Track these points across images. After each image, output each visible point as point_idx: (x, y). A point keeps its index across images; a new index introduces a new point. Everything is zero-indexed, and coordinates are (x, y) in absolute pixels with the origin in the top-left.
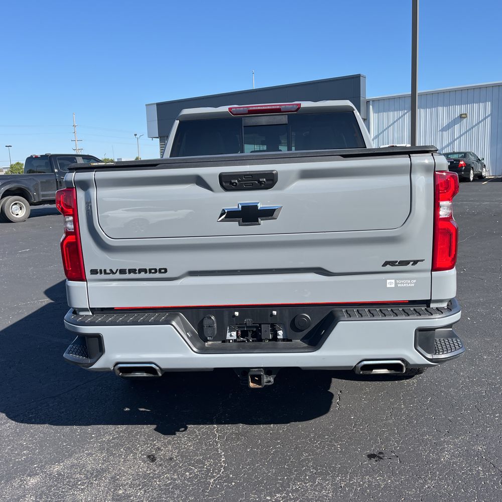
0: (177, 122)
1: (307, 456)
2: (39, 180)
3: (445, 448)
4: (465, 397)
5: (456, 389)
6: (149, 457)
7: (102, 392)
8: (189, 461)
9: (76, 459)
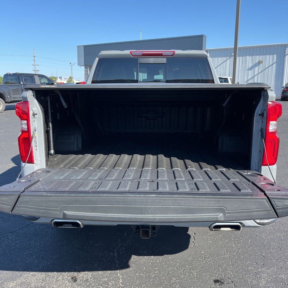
0: (97, 59)
1: (175, 280)
2: (11, 88)
3: (261, 276)
4: (271, 240)
5: (266, 234)
6: (72, 278)
7: (43, 230)
8: (99, 282)
9: (24, 279)
